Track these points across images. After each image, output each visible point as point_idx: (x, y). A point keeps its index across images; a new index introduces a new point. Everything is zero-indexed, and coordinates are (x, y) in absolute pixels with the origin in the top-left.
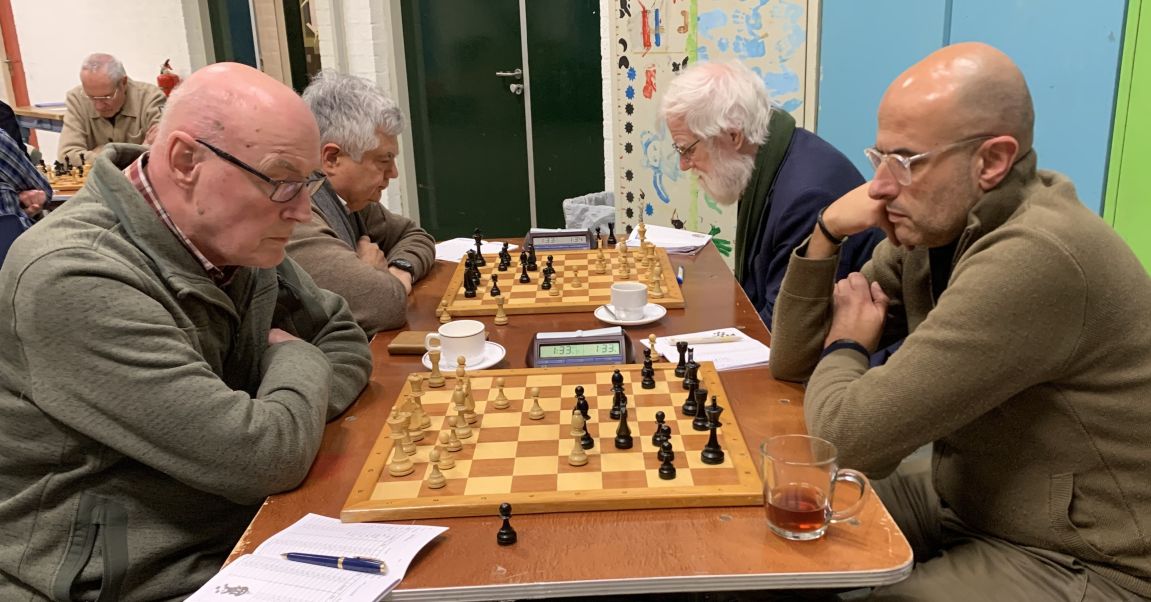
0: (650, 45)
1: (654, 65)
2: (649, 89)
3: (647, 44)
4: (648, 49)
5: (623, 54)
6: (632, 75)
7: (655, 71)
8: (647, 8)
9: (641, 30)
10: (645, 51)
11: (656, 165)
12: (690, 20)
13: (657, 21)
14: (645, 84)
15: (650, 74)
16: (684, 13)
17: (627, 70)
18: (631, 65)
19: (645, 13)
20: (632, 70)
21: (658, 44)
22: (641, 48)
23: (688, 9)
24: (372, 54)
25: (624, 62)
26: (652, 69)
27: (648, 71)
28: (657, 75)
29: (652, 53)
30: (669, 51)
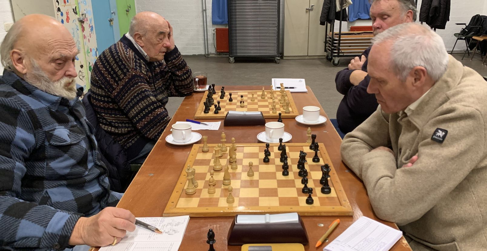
0: (66, 3)
1: (68, 10)
4: (65, 4)
5: (58, 6)
6: (62, 15)
7: (68, 12)
10: (64, 5)
14: (66, 18)
15: (67, 13)
17: (60, 13)
18: (61, 10)
20: (62, 13)
21: (68, 2)
22: (63, 4)
25: (59, 10)
26: (67, 12)
27: (66, 12)
28: (70, 13)
29: (67, 5)
30: (71, 4)
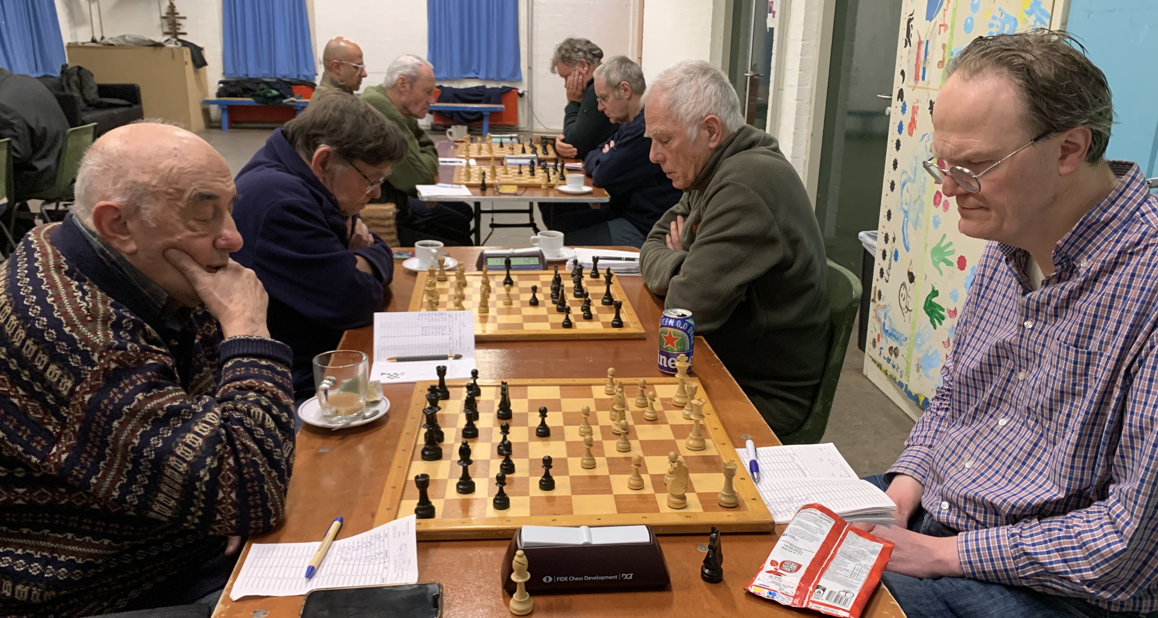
0: (918, 79)
1: (918, 101)
2: (913, 124)
3: (916, 79)
4: (916, 83)
5: (902, 86)
6: (904, 110)
7: (918, 107)
8: (922, 39)
9: (915, 62)
10: (914, 84)
11: (906, 208)
12: (946, 55)
13: (926, 54)
14: (910, 120)
15: (915, 110)
16: (944, 46)
17: (902, 104)
18: (905, 99)
19: (920, 43)
20: (904, 104)
21: (923, 79)
22: (912, 82)
23: (947, 44)
24: (798, 69)
25: (901, 94)
26: (916, 105)
27: (914, 107)
28: (919, 112)
29: (918, 88)
30: (930, 86)
